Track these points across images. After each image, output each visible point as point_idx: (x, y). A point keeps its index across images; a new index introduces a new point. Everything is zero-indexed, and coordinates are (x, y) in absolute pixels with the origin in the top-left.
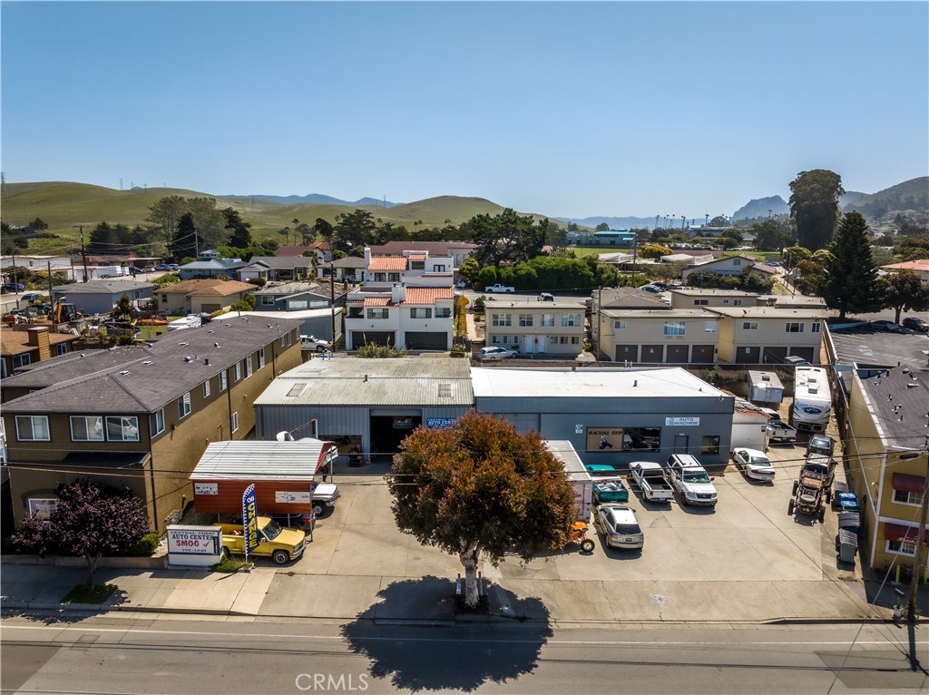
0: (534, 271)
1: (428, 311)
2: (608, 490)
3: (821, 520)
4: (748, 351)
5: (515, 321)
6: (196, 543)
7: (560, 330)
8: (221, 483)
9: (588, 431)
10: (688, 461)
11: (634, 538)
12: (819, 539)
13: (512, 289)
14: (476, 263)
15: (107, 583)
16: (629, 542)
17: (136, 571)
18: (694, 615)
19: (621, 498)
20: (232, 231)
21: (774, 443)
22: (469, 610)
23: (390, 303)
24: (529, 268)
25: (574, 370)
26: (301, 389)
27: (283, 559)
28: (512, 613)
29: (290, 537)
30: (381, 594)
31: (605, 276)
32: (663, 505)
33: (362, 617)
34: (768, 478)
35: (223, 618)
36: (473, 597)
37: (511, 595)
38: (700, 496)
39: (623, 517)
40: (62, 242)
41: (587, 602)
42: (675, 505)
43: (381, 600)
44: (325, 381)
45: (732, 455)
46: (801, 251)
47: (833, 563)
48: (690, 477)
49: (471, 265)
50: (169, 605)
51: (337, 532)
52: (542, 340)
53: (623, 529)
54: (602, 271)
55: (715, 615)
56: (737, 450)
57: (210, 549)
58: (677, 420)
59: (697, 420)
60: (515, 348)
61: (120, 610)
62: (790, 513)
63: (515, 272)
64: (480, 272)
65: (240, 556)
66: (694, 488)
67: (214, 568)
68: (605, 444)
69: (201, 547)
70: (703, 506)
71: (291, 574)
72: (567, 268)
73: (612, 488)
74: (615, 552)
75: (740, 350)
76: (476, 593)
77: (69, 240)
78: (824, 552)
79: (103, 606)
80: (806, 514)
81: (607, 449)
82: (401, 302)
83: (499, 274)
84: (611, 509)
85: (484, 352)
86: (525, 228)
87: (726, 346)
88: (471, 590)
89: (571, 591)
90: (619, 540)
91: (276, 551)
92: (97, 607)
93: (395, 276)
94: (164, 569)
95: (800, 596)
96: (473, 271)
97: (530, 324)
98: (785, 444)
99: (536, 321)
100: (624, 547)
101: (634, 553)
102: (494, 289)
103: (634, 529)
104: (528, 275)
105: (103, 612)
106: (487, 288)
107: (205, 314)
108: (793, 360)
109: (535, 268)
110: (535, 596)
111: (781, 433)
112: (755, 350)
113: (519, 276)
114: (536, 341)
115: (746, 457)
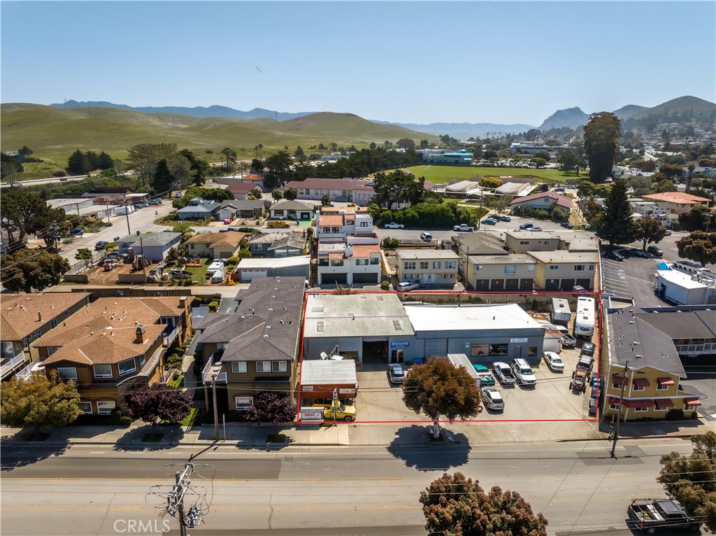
0: (416, 214)
1: (367, 261)
2: (486, 380)
3: (584, 393)
4: (552, 281)
5: (418, 266)
6: (314, 415)
7: (443, 270)
8: (315, 386)
9: (472, 346)
10: (522, 363)
11: (500, 405)
12: (582, 402)
13: (402, 226)
14: (378, 207)
15: (280, 433)
16: (498, 407)
17: (289, 428)
18: (528, 439)
19: (491, 383)
20: (195, 172)
21: (565, 347)
22: (436, 440)
23: (345, 257)
24: (413, 212)
25: (459, 306)
26: (322, 326)
27: (349, 419)
28: (453, 440)
29: (349, 410)
30: (396, 433)
31: (462, 216)
32: (510, 386)
33: (393, 444)
34: (561, 369)
35: (336, 447)
36: (437, 435)
37: (451, 433)
38: (528, 382)
39: (495, 395)
40: (47, 166)
41: (483, 435)
42: (516, 386)
43: (398, 436)
44: (332, 320)
45: (543, 356)
46: (589, 184)
47: (587, 414)
48: (523, 371)
49: (374, 209)
50: (311, 442)
51: (364, 405)
52: (433, 277)
53: (496, 401)
54: (460, 213)
55: (537, 438)
56: (546, 353)
57: (320, 417)
58: (516, 339)
59: (526, 339)
60: (417, 282)
61: (292, 445)
62: (570, 388)
63: (404, 214)
64: (381, 214)
65: (331, 419)
66: (526, 378)
67: (321, 425)
68: (480, 352)
69: (316, 416)
70: (530, 386)
71: (355, 426)
72: (438, 212)
73: (487, 378)
74: (491, 411)
75: (548, 281)
76: (438, 432)
77: (52, 164)
78: (584, 408)
79: (285, 444)
80: (577, 389)
81: (481, 354)
82: (351, 256)
83: (394, 216)
84: (489, 391)
85: (401, 286)
86: (409, 183)
87: (540, 278)
88: (436, 432)
89: (475, 430)
90: (494, 406)
91: (346, 416)
92: (282, 444)
93: (335, 230)
94: (300, 426)
95: (572, 430)
96: (376, 213)
97: (426, 267)
98: (571, 347)
99: (430, 266)
100: (496, 409)
101: (500, 412)
102: (391, 226)
103: (500, 401)
104: (413, 217)
105: (287, 446)
106: (386, 226)
107: (224, 260)
108: (578, 289)
109: (417, 212)
110: (461, 432)
111: (569, 342)
112: (557, 281)
113: (407, 217)
114: (430, 277)
115: (550, 358)
